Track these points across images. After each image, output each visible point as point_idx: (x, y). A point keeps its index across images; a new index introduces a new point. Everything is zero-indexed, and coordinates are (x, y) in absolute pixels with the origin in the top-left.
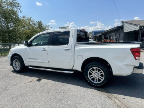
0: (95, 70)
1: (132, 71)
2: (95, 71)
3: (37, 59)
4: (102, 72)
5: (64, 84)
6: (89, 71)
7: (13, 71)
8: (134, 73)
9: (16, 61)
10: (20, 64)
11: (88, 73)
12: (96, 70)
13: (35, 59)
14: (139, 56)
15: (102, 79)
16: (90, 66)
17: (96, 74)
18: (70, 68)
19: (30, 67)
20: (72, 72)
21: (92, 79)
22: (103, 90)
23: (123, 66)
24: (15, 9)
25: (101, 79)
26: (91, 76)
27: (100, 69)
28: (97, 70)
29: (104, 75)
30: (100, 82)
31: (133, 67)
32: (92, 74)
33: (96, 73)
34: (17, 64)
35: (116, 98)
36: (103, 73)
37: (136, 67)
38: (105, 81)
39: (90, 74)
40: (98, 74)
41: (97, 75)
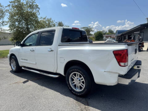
0: (77, 75)
2: (77, 77)
5: (44, 88)
9: (13, 61)
19: (23, 68)
20: (57, 76)
24: (34, 11)
25: (82, 87)
26: (73, 82)
28: (79, 76)
29: (84, 82)
32: (74, 80)
36: (84, 80)
37: (120, 76)
40: (80, 80)
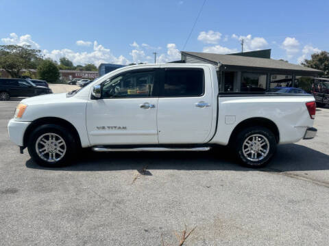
2: (254, 141)
3: (124, 128)
4: (265, 141)
9: (47, 138)
10: (64, 143)
11: (244, 145)
13: (120, 128)
15: (265, 152)
20: (207, 149)
21: (248, 155)
23: (295, 129)
25: (263, 154)
26: (246, 150)
30: (260, 159)
31: (306, 129)
34: (53, 146)
35: (297, 175)
36: (268, 142)
39: (246, 147)
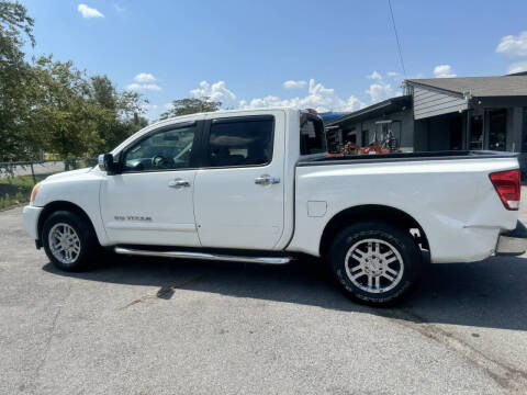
0: (370, 249)
1: (493, 247)
3: (149, 219)
4: (393, 255)
5: (262, 301)
6: (349, 254)
7: (47, 268)
8: (501, 250)
9: (61, 229)
10: (78, 239)
11: (347, 258)
12: (374, 250)
13: (142, 219)
14: (517, 198)
15: (395, 277)
16: (351, 234)
17: (374, 263)
18: (279, 246)
19: (119, 250)
21: (358, 280)
22: (399, 312)
23: (467, 231)
25: (391, 279)
26: (355, 269)
27: (387, 244)
28: (377, 249)
29: (402, 262)
30: (387, 289)
31: (498, 231)
32: (358, 263)
33: (374, 257)
36: (400, 258)
37: (506, 234)
38: (408, 283)
39: (353, 263)
40: (381, 262)
41: (378, 265)
